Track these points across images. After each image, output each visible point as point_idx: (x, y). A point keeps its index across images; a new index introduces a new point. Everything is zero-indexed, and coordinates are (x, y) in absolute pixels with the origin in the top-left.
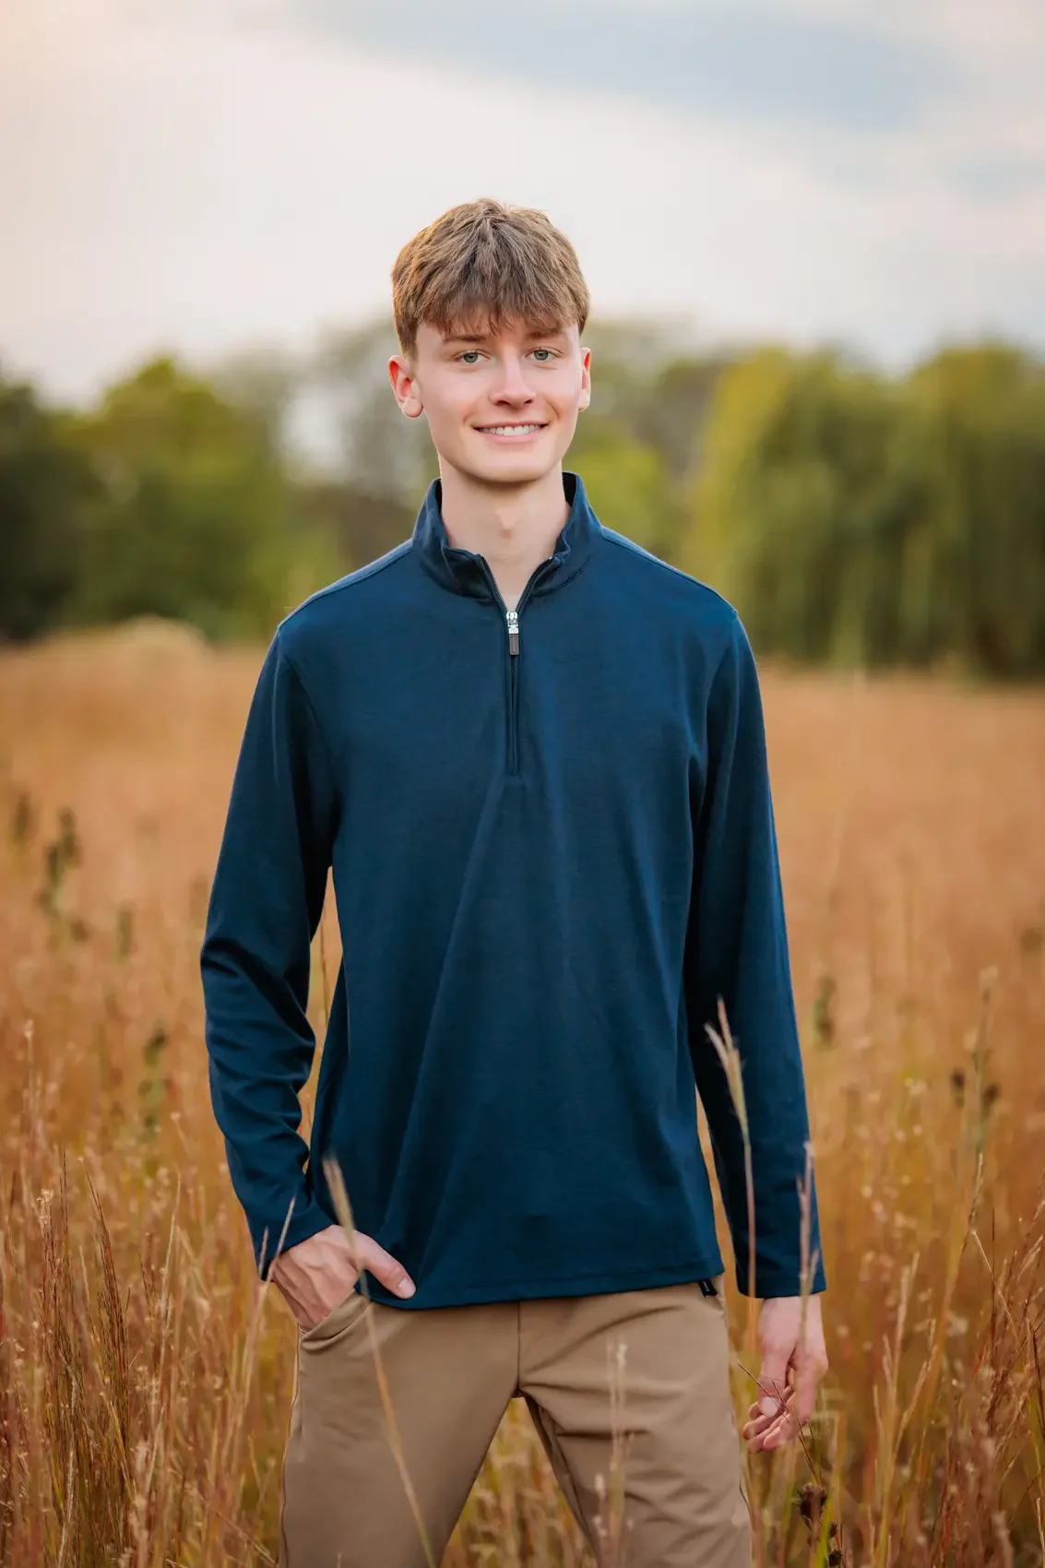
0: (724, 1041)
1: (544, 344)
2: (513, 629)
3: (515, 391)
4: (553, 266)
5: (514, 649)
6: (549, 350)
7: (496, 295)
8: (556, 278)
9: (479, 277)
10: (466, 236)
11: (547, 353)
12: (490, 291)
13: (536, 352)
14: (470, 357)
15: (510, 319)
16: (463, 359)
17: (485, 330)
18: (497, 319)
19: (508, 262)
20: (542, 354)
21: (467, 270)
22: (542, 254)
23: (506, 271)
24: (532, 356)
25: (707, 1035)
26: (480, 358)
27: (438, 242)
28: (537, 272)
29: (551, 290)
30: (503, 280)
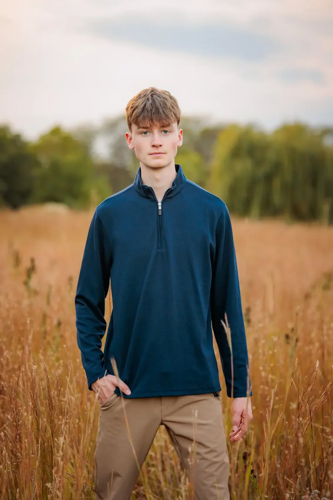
0: (226, 325)
1: (166, 129)
2: (160, 208)
3: (157, 143)
4: (168, 107)
5: (160, 213)
6: (168, 131)
7: (151, 116)
8: (169, 110)
9: (147, 111)
10: (143, 99)
11: (167, 131)
12: (150, 115)
13: (164, 131)
14: (145, 133)
15: (155, 123)
16: (143, 133)
17: (148, 125)
18: (152, 123)
19: (155, 106)
20: (166, 132)
21: (144, 109)
22: (165, 104)
23: (154, 109)
24: (163, 132)
25: (221, 323)
26: (148, 133)
27: (137, 100)
28: (163, 109)
29: (167, 114)
30: (153, 112)
